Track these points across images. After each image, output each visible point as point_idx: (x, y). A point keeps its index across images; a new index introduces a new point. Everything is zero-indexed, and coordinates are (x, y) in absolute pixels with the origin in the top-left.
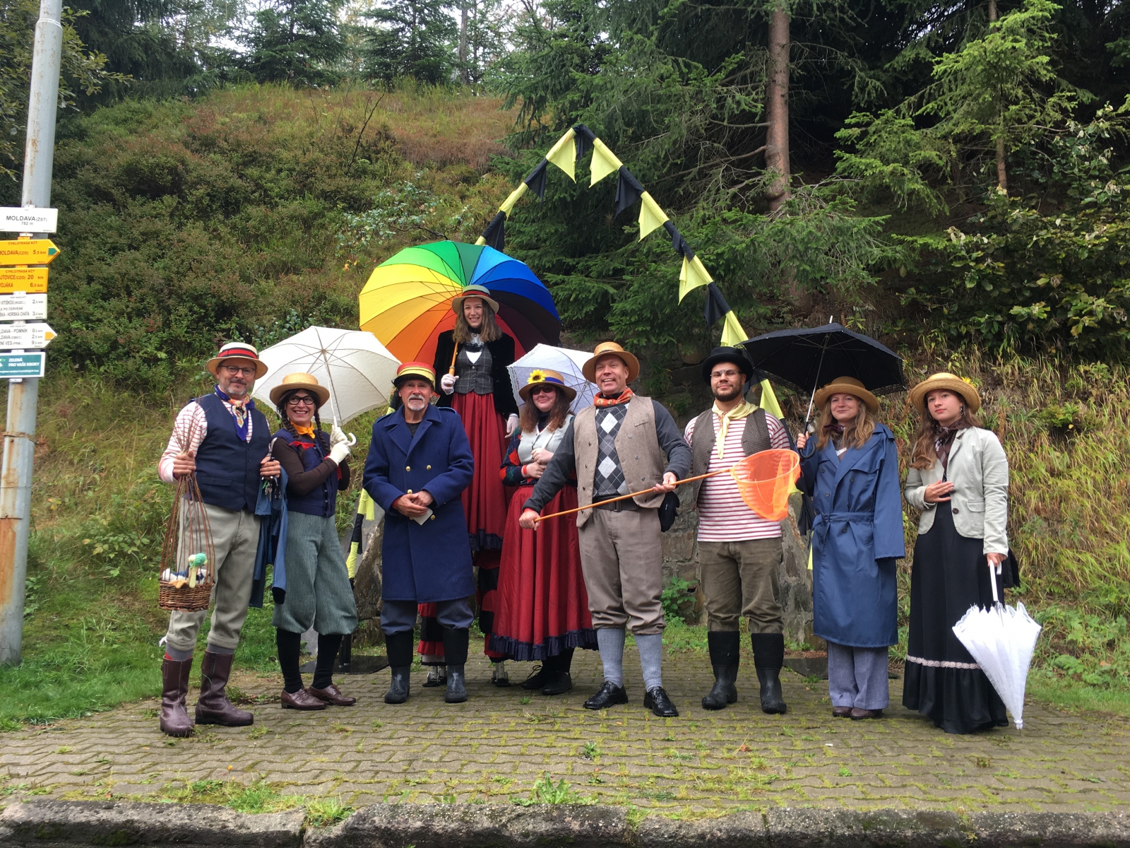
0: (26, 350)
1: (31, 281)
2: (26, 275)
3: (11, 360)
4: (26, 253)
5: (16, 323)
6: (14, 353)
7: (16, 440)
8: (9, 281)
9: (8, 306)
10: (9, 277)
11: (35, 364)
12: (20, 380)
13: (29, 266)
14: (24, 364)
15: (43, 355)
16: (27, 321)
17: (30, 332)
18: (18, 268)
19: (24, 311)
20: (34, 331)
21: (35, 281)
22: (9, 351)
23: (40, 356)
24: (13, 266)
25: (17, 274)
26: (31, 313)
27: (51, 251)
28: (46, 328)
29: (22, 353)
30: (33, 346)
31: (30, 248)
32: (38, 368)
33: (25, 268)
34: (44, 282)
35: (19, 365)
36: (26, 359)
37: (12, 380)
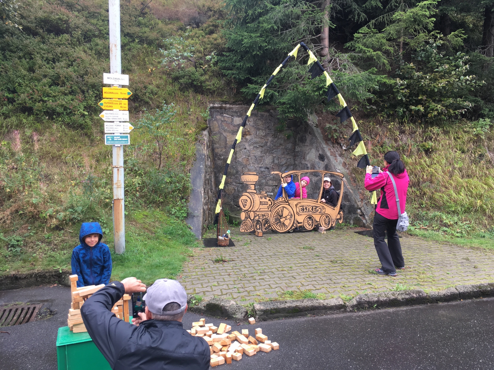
0: (121, 133)
1: (120, 105)
2: (118, 103)
3: (115, 137)
4: (117, 93)
5: (115, 123)
6: (115, 135)
7: (120, 169)
8: (111, 105)
9: (112, 115)
10: (110, 103)
11: (126, 139)
12: (119, 146)
13: (119, 99)
14: (121, 139)
15: (129, 135)
16: (120, 122)
17: (122, 127)
18: (114, 100)
19: (119, 118)
20: (124, 126)
21: (123, 105)
22: (114, 134)
23: (128, 136)
24: (112, 98)
25: (114, 102)
26: (122, 119)
27: (129, 93)
28: (129, 125)
29: (119, 135)
30: (124, 132)
31: (119, 91)
32: (127, 141)
33: (117, 100)
34: (127, 106)
35: (119, 139)
36: (122, 137)
37: (116, 146)
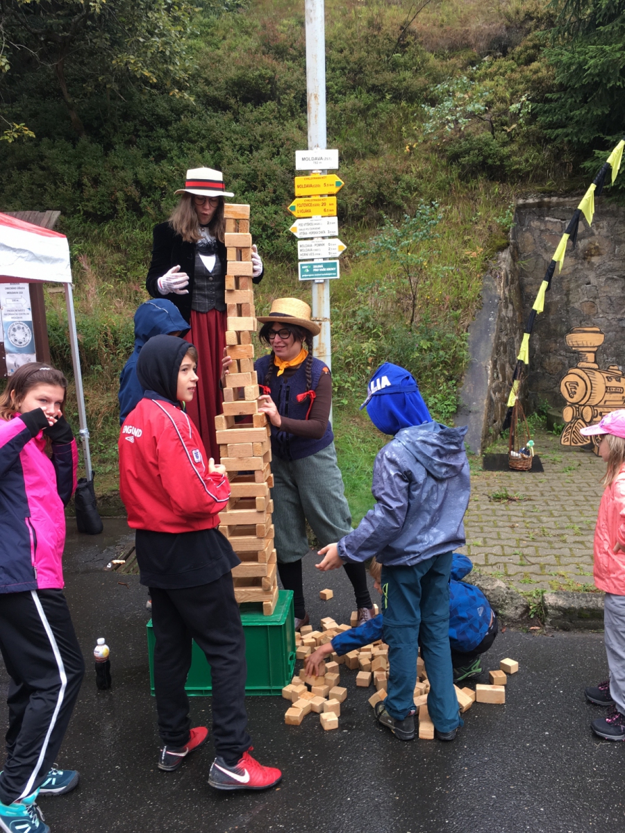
0: (324, 259)
1: (324, 207)
2: (320, 203)
3: (315, 266)
4: (319, 186)
5: (315, 240)
6: (315, 261)
7: (323, 323)
8: (308, 208)
9: (309, 227)
10: (307, 205)
11: (332, 269)
12: (322, 281)
13: (321, 195)
14: (324, 270)
15: (338, 261)
16: (323, 238)
17: (326, 246)
18: (313, 198)
19: (321, 230)
20: (329, 244)
21: (327, 207)
22: (313, 260)
23: (336, 263)
24: (309, 196)
25: (313, 203)
26: (327, 232)
27: (338, 184)
28: (338, 242)
29: (322, 261)
30: (330, 256)
31: (321, 182)
32: (335, 271)
33: (319, 198)
34: (334, 207)
35: (321, 270)
36: (326, 265)
37: (316, 281)
